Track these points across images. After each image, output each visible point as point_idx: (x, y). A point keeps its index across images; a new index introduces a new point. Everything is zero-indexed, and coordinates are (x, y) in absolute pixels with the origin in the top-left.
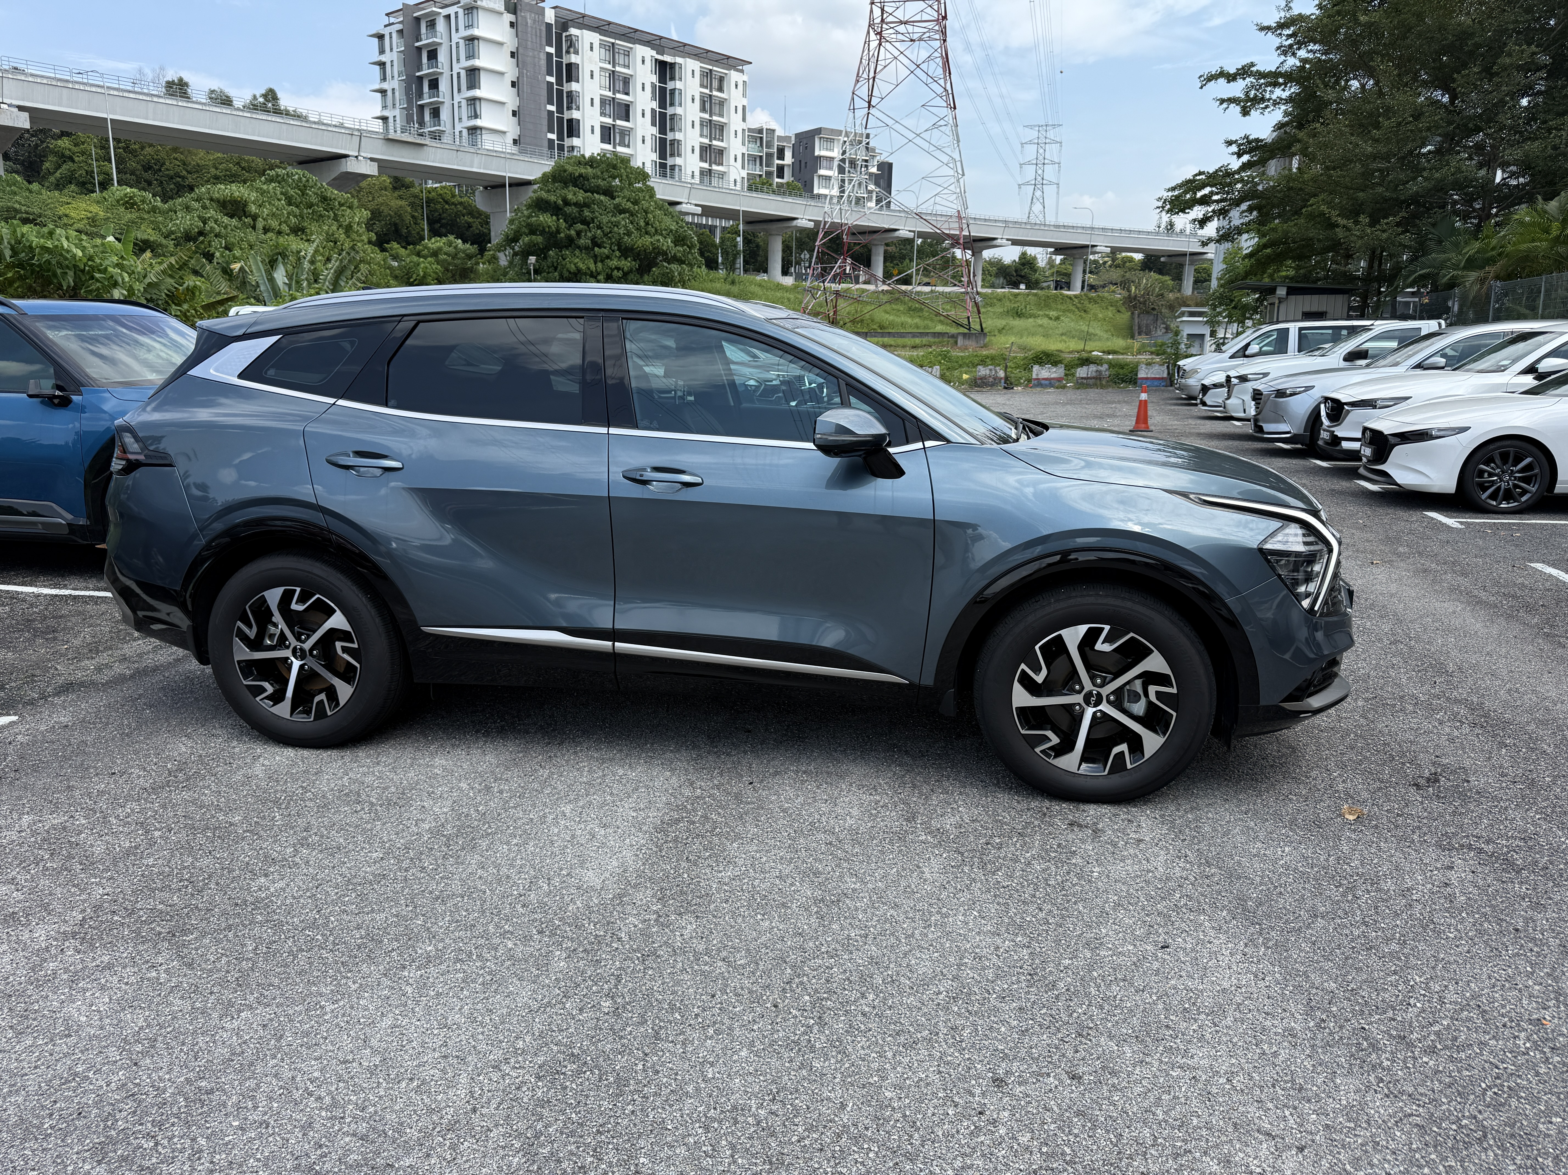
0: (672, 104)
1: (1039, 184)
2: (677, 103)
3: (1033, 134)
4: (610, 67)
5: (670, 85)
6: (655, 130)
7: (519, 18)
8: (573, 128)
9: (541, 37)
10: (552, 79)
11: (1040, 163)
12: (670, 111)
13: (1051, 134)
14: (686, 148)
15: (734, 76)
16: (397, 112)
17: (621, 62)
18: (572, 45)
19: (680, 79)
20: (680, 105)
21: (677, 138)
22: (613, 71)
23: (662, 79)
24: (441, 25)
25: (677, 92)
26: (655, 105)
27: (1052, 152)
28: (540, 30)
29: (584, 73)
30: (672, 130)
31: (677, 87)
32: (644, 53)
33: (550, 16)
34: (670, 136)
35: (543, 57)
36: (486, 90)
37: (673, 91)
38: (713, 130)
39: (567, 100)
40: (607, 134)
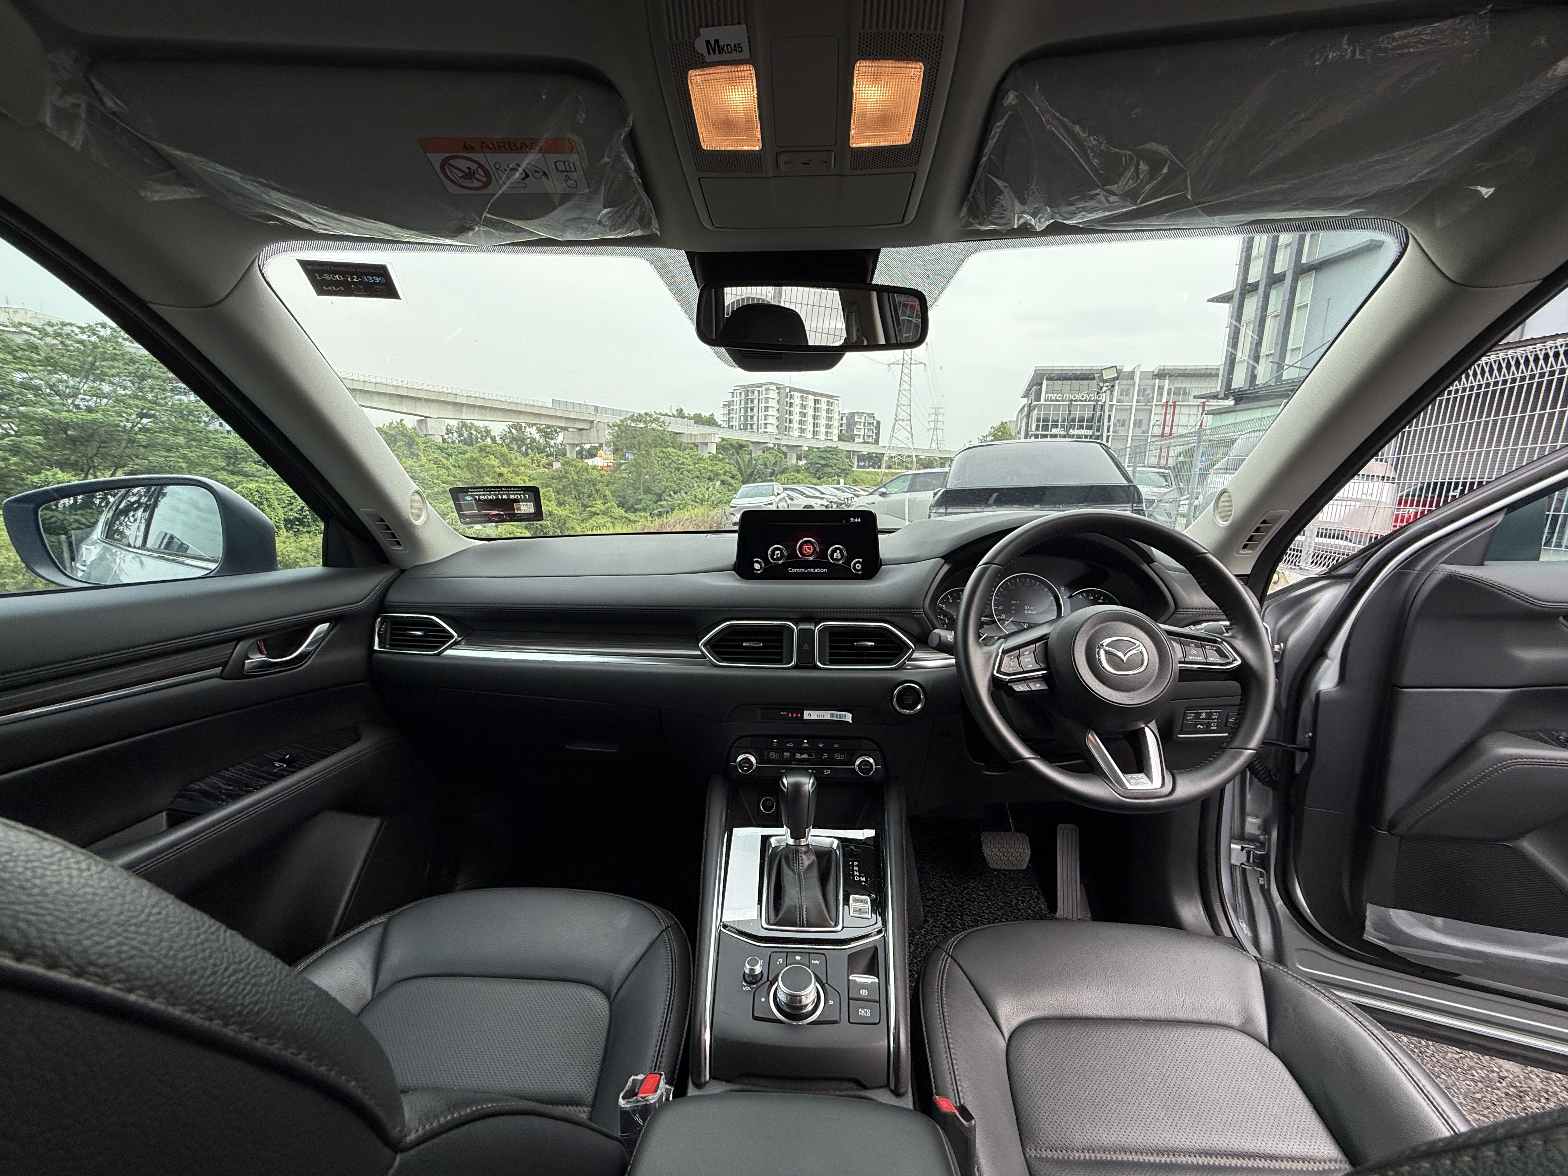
0: (818, 412)
1: (935, 429)
2: (820, 411)
3: (934, 411)
4: (801, 402)
5: (817, 406)
6: (813, 420)
7: (780, 392)
8: (790, 421)
9: (785, 396)
10: (787, 408)
11: (936, 421)
12: (817, 414)
13: (940, 411)
14: (821, 425)
15: (836, 402)
16: (737, 416)
17: (804, 400)
18: (791, 397)
19: (820, 404)
21: (819, 422)
23: (816, 402)
24: (756, 393)
25: (820, 408)
26: (813, 412)
27: (940, 418)
29: (795, 405)
30: (817, 420)
31: (820, 406)
32: (811, 397)
33: (788, 390)
35: (786, 402)
36: (771, 412)
37: (818, 408)
38: (829, 419)
39: (791, 413)
40: (800, 422)
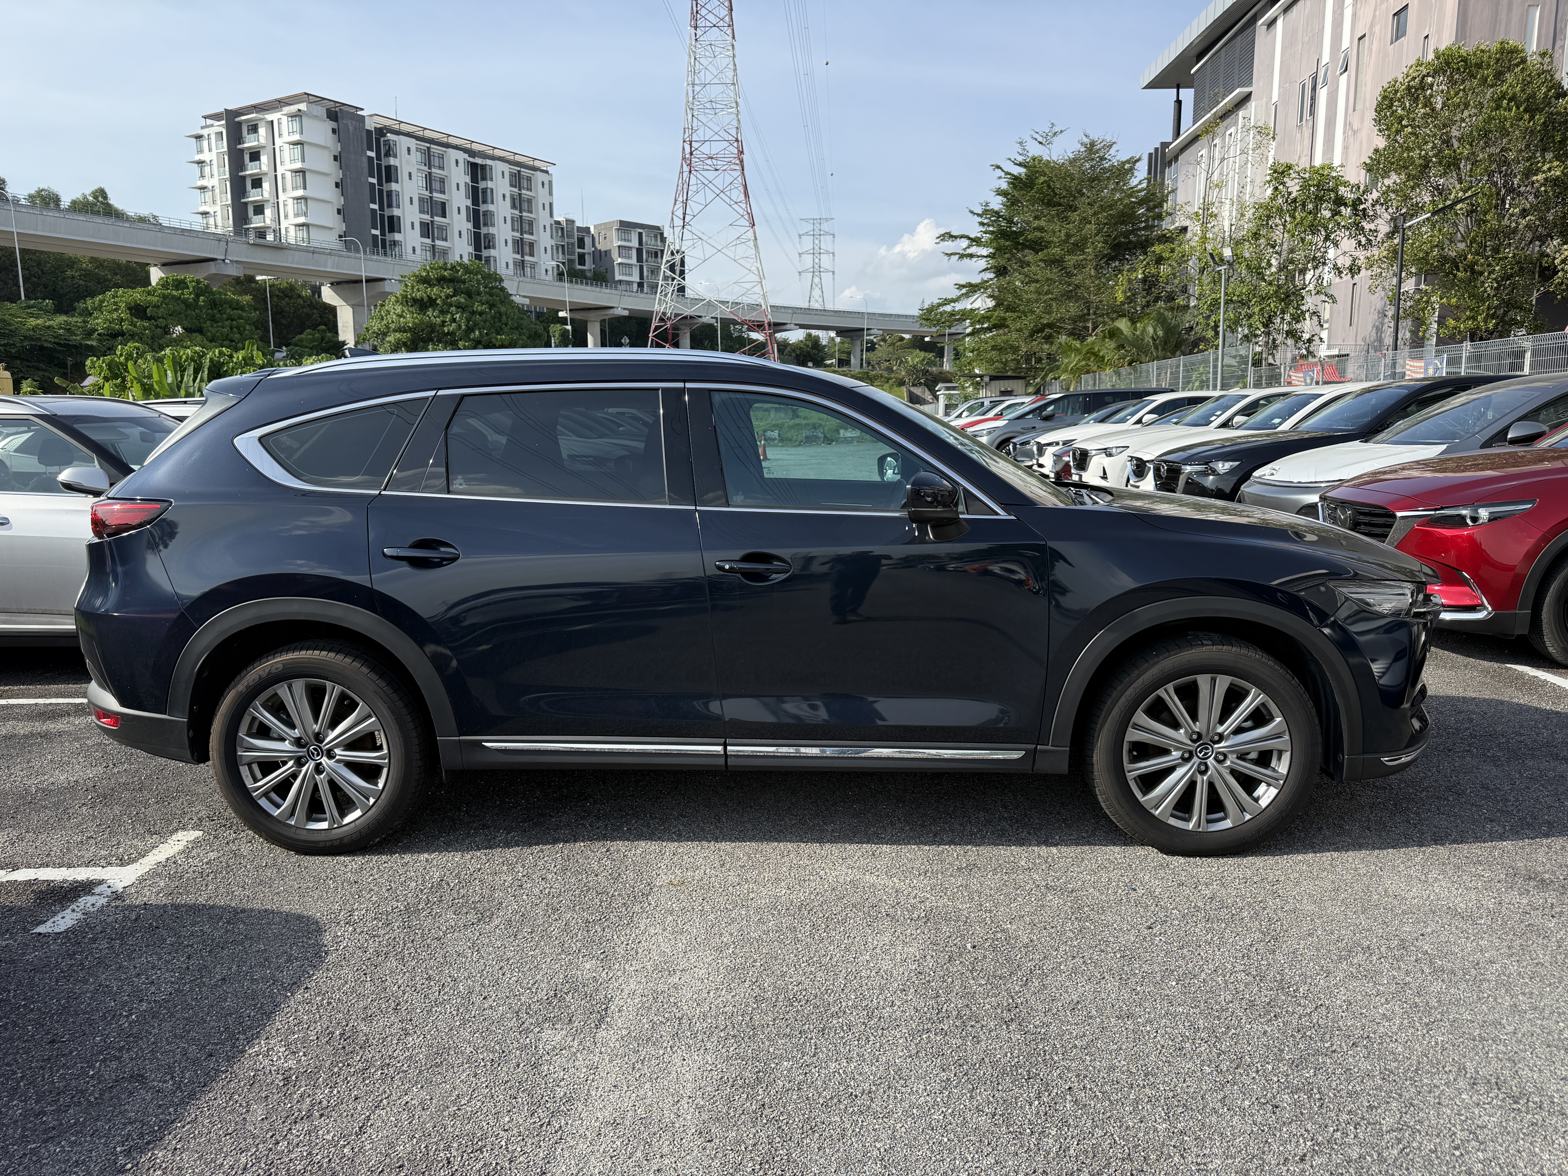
0: (485, 202)
1: (816, 271)
2: (489, 200)
3: (809, 227)
4: (426, 168)
5: (482, 185)
6: (470, 226)
7: (341, 126)
8: (393, 225)
9: (362, 142)
10: (374, 181)
11: (816, 253)
12: (483, 208)
13: (825, 227)
14: (499, 241)
15: (540, 176)
16: (218, 208)
17: (437, 164)
18: (390, 149)
19: (491, 179)
20: (492, 202)
21: (491, 232)
22: (430, 173)
23: (474, 179)
24: (263, 130)
25: (489, 191)
26: (469, 202)
27: (827, 243)
28: (361, 136)
29: (403, 175)
30: (485, 225)
31: (489, 186)
32: (457, 156)
33: (370, 124)
34: (484, 230)
35: (365, 160)
36: (312, 190)
37: (485, 191)
38: (523, 225)
39: (387, 199)
40: (427, 230)
